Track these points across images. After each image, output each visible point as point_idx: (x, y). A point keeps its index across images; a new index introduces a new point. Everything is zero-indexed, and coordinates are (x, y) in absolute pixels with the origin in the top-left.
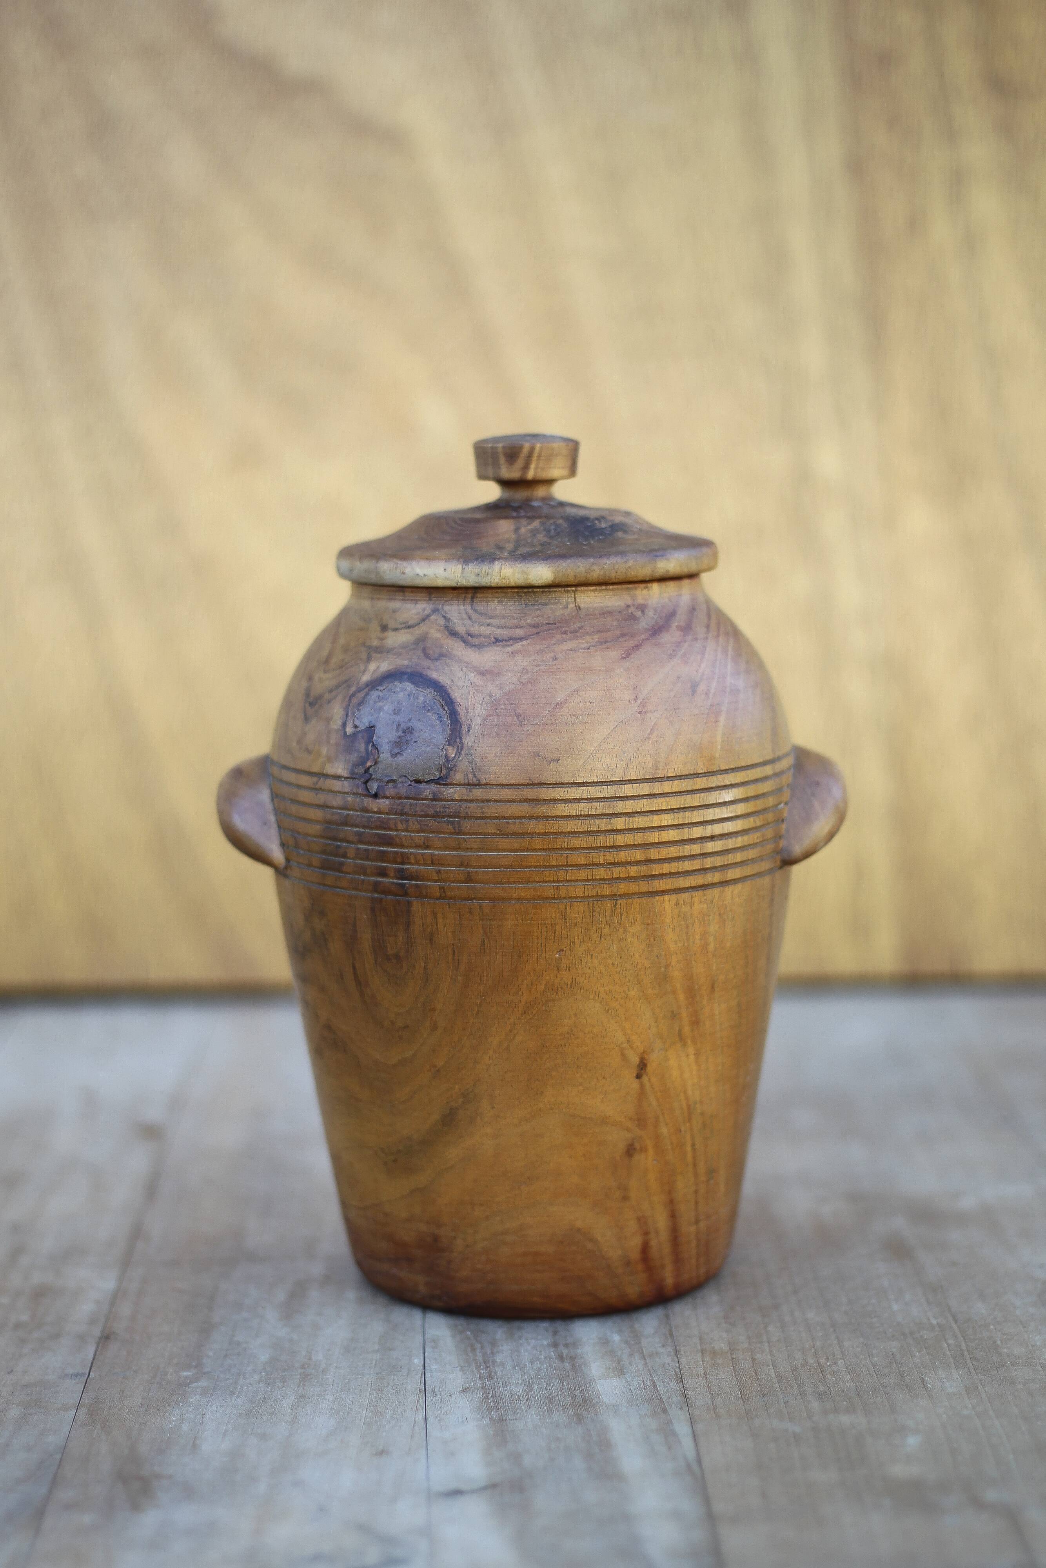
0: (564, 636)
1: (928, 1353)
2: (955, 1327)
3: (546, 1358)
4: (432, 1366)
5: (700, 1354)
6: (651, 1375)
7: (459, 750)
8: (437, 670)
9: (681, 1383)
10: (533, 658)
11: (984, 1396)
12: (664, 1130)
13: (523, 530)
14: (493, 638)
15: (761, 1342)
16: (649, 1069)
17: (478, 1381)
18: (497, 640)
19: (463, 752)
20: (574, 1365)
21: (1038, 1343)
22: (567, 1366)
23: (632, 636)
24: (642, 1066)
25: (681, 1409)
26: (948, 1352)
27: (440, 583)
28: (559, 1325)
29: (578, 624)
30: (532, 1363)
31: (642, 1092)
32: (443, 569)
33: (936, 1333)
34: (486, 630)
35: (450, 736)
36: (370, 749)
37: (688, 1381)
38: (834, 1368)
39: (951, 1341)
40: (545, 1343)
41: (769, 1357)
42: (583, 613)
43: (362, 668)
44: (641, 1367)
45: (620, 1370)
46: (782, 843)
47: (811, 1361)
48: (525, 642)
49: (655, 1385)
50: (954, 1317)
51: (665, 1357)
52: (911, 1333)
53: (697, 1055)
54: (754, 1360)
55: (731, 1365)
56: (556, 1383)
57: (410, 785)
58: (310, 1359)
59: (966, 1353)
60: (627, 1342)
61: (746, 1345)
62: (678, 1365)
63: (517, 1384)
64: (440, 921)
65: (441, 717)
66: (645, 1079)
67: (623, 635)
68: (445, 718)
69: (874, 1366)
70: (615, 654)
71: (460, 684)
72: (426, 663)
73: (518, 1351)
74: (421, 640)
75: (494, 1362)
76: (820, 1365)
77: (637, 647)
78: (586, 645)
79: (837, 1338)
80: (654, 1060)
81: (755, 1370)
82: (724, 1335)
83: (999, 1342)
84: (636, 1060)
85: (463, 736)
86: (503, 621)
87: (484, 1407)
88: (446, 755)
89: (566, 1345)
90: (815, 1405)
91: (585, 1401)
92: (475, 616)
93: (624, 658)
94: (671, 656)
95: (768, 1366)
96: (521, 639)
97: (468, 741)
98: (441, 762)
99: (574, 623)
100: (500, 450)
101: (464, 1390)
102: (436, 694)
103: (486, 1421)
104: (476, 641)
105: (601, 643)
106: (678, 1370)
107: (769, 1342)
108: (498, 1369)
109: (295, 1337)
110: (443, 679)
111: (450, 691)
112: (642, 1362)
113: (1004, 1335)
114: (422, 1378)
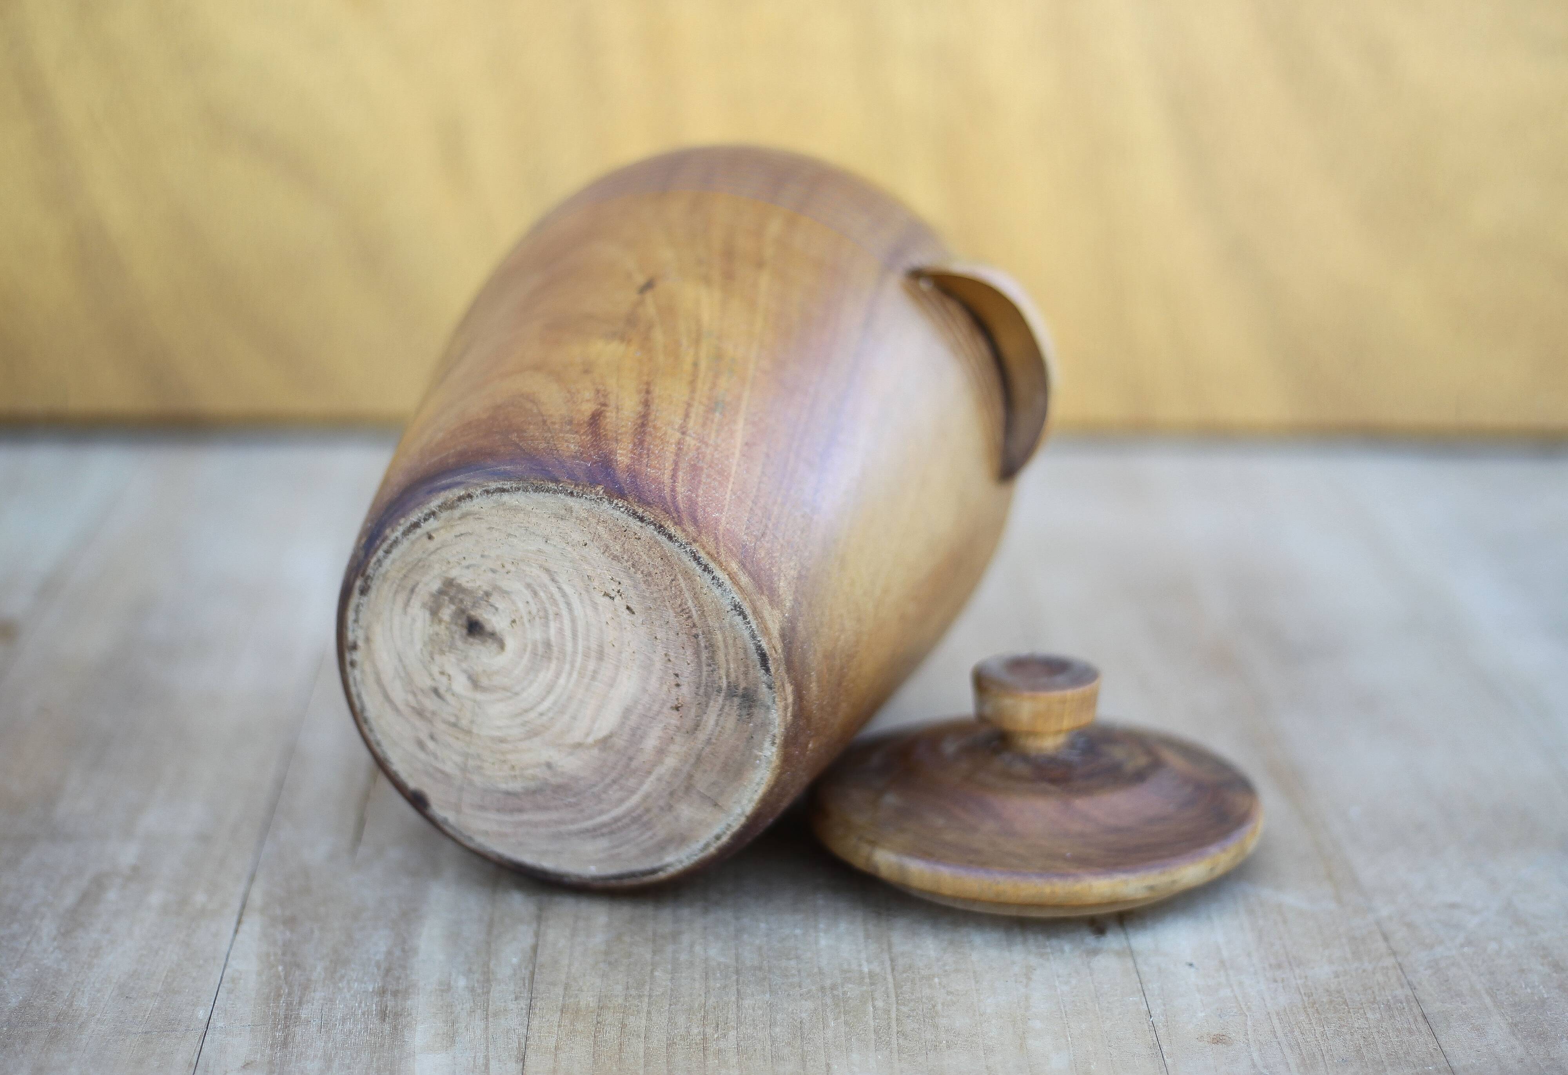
1: (846, 1023)
2: (890, 978)
3: (363, 1014)
4: (219, 1022)
5: (559, 1013)
6: (487, 1047)
9: (521, 1064)
15: (640, 996)
17: (268, 1051)
20: (395, 1028)
21: (989, 1011)
22: (387, 1028)
26: (872, 1023)
30: (344, 1020)
33: (865, 988)
37: (531, 1059)
38: (722, 1044)
39: (880, 1004)
41: (644, 1021)
44: (478, 1032)
47: (695, 1031)
49: (487, 1066)
52: (833, 987)
54: (624, 1026)
55: (593, 1033)
58: (71, 1005)
59: (894, 1023)
60: (472, 990)
61: (620, 1001)
62: (525, 1031)
63: (315, 1056)
69: (773, 1041)
73: (332, 1001)
75: (298, 1017)
76: (705, 1039)
79: (738, 991)
81: (621, 1044)
82: (598, 982)
83: (939, 1007)
89: (395, 994)
95: (639, 1036)
101: (246, 1066)
106: (523, 1041)
107: (650, 996)
108: (299, 1030)
109: (64, 967)
112: (482, 1024)
113: (949, 993)
114: (198, 1042)
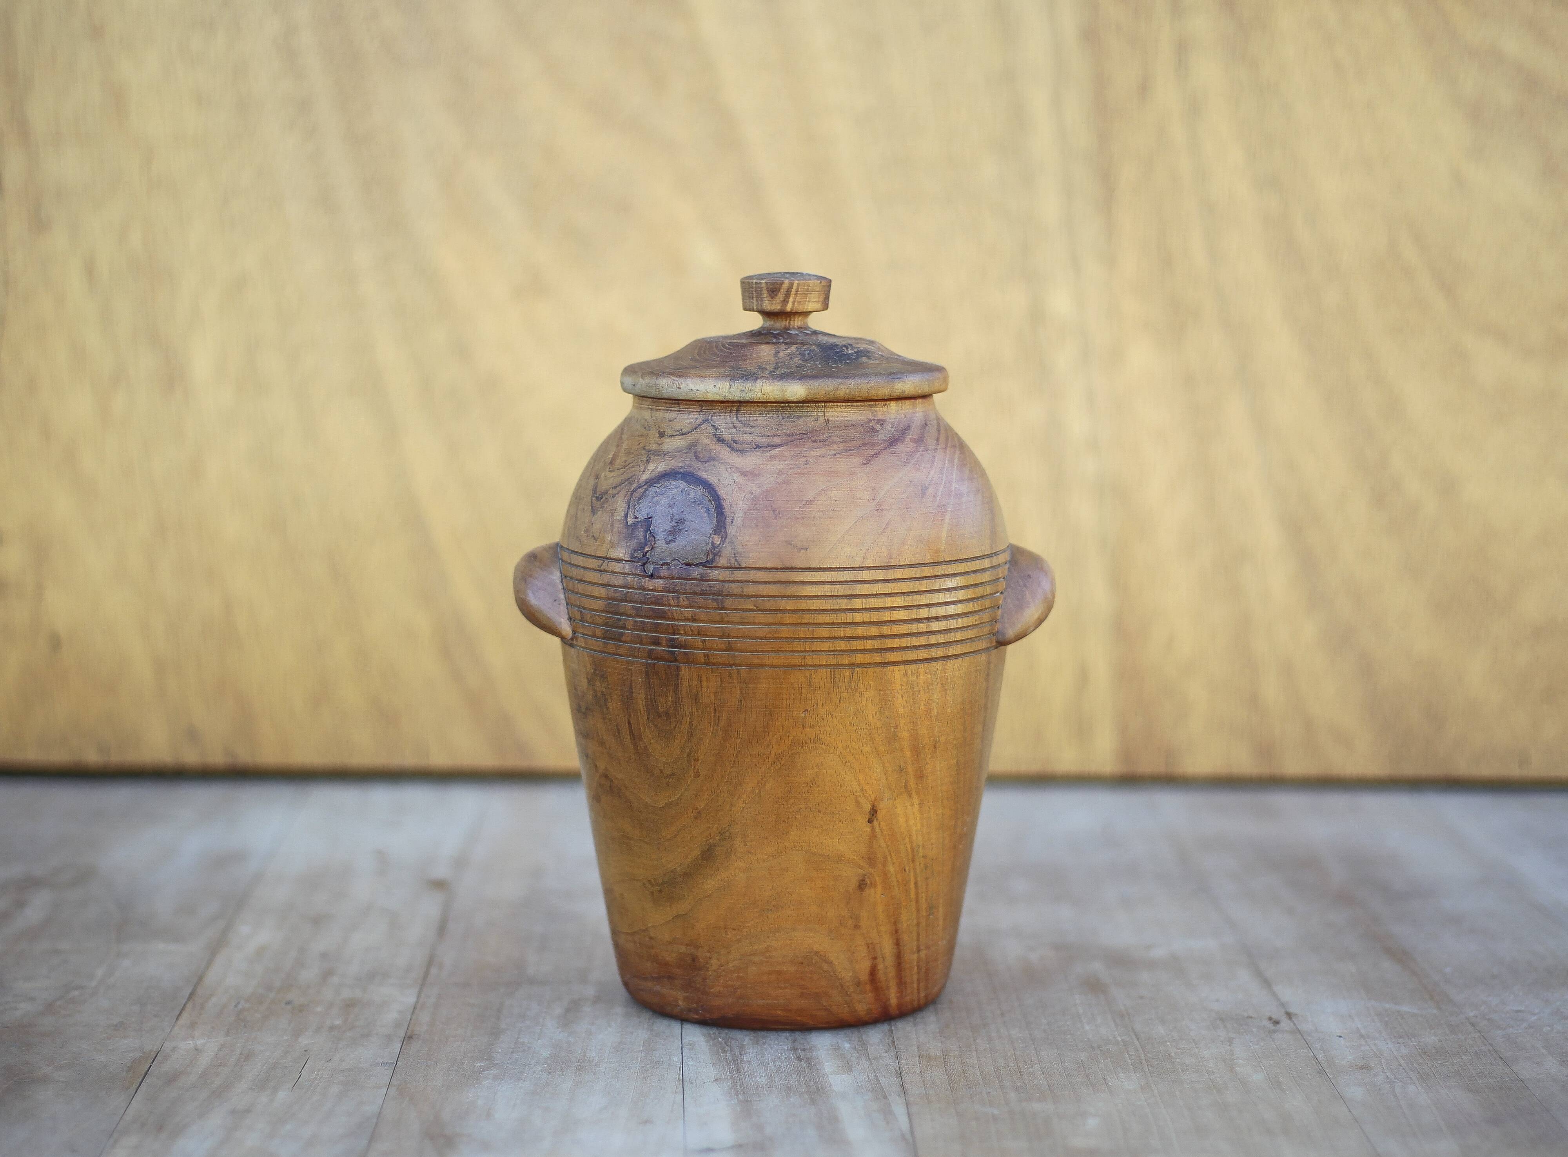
0: (815, 444)
1: (1112, 1061)
2: (1137, 1042)
3: (786, 1058)
4: (689, 1063)
5: (918, 1058)
6: (875, 1071)
7: (724, 539)
8: (705, 471)
9: (900, 1078)
10: (787, 462)
11: (1156, 1092)
12: (891, 869)
13: (782, 354)
14: (754, 445)
15: (970, 1051)
16: (880, 815)
17: (728, 1073)
18: (758, 447)
19: (727, 540)
20: (810, 1064)
21: (1206, 1055)
22: (804, 1064)
23: (873, 445)
24: (874, 812)
25: (899, 1096)
26: (1129, 1060)
27: (711, 397)
28: (798, 1035)
29: (827, 435)
30: (774, 1061)
31: (873, 835)
32: (713, 385)
33: (1121, 1046)
34: (748, 438)
35: (717, 526)
36: (648, 536)
37: (906, 1077)
38: (1031, 1070)
39: (1133, 1053)
40: (786, 1048)
41: (976, 1061)
42: (831, 425)
43: (642, 468)
44: (866, 1066)
45: (848, 1068)
46: (998, 626)
47: (1012, 1064)
48: (781, 449)
49: (878, 1079)
50: (1136, 1035)
51: (888, 1059)
52: (1099, 1046)
53: (921, 805)
54: (963, 1063)
55: (944, 1066)
56: (795, 1076)
57: (681, 567)
58: (585, 1055)
59: (1144, 1061)
60: (855, 1048)
61: (957, 1052)
62: (898, 1065)
63: (761, 1075)
64: (704, 683)
65: (709, 510)
66: (875, 823)
67: (864, 445)
68: (713, 511)
69: (1065, 1069)
70: (857, 460)
71: (726, 483)
72: (697, 464)
73: (762, 1052)
74: (693, 446)
75: (742, 1061)
76: (1019, 1067)
77: (876, 455)
78: (834, 453)
79: (1035, 1048)
80: (883, 807)
81: (964, 1070)
82: (939, 1045)
83: (1173, 1055)
84: (868, 807)
85: (727, 527)
86: (763, 431)
87: (733, 1091)
88: (713, 543)
89: (804, 1050)
90: (1012, 1095)
91: (818, 1089)
92: (739, 426)
93: (865, 464)
94: (905, 464)
95: (975, 1067)
96: (778, 446)
97: (731, 531)
98: (708, 548)
99: (823, 433)
100: (764, 285)
101: (716, 1080)
102: (705, 490)
103: (735, 1102)
104: (739, 447)
105: (846, 451)
106: (898, 1069)
107: (977, 1050)
108: (746, 1066)
109: (572, 1040)
110: (712, 479)
111: (717, 488)
112: (868, 1062)
113: (1178, 1049)
114: (680, 1070)
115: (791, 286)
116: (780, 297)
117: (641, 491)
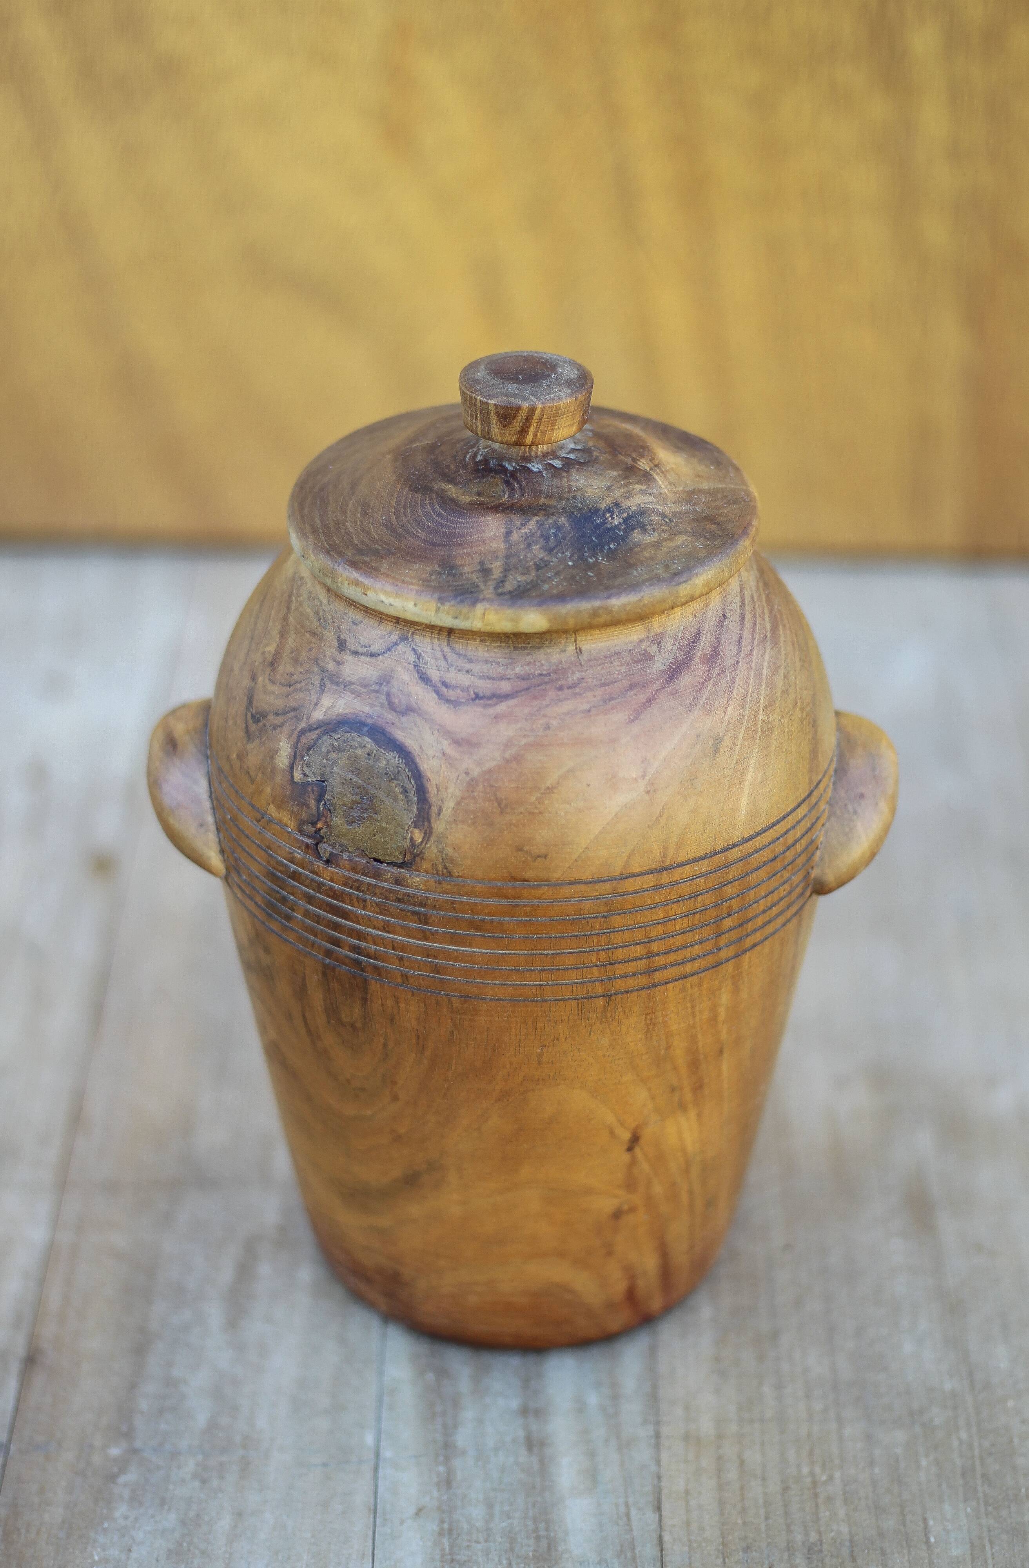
0: (560, 693)
1: (935, 1461)
3: (512, 1442)
4: (386, 1452)
5: (684, 1444)
6: (626, 1490)
7: (428, 834)
8: (403, 729)
9: (658, 1514)
10: (519, 725)
12: (658, 1189)
13: (515, 536)
14: (472, 692)
15: (753, 1422)
16: (642, 1141)
17: (435, 1492)
18: (477, 697)
19: (433, 838)
20: (542, 1461)
22: (535, 1461)
23: (644, 685)
24: (635, 1139)
26: (957, 1460)
27: (409, 616)
29: (578, 675)
30: (496, 1452)
31: (633, 1163)
32: (413, 603)
33: (948, 1413)
34: (465, 680)
35: (418, 816)
36: (322, 809)
37: (666, 1508)
38: (830, 1489)
39: (963, 1434)
40: (514, 1405)
41: (759, 1457)
42: (584, 657)
43: (314, 698)
44: (616, 1469)
45: (592, 1477)
46: (815, 873)
48: (511, 702)
50: (970, 1376)
51: (644, 1449)
52: (920, 1412)
53: (699, 1116)
54: (741, 1463)
55: (716, 1472)
56: (521, 1502)
57: (368, 863)
58: (253, 1425)
59: (978, 1463)
60: (604, 1410)
61: (735, 1427)
62: (657, 1468)
63: (478, 1501)
64: (403, 1006)
65: (406, 791)
66: (637, 1151)
67: (632, 686)
68: (412, 794)
69: (874, 1487)
70: (620, 716)
71: (431, 752)
72: (390, 716)
73: (483, 1422)
74: (386, 679)
75: (455, 1446)
76: (814, 1482)
77: (650, 701)
78: (586, 706)
79: (838, 1417)
80: (647, 1134)
81: (742, 1488)
82: (713, 1401)
84: (626, 1136)
85: (433, 821)
86: (485, 667)
87: (437, 1554)
88: (412, 839)
89: (537, 1415)
91: (549, 1547)
92: (451, 656)
93: (632, 721)
94: (691, 708)
95: (757, 1478)
96: (506, 697)
97: (439, 826)
98: (405, 846)
99: (573, 673)
100: (491, 408)
101: (418, 1513)
102: (401, 761)
104: (451, 694)
105: (605, 702)
106: (656, 1482)
107: (761, 1421)
108: (459, 1465)
109: (239, 1371)
110: (411, 744)
111: (418, 760)
112: (618, 1458)
114: (373, 1480)
115: (532, 410)
116: (517, 424)
117: (313, 735)
